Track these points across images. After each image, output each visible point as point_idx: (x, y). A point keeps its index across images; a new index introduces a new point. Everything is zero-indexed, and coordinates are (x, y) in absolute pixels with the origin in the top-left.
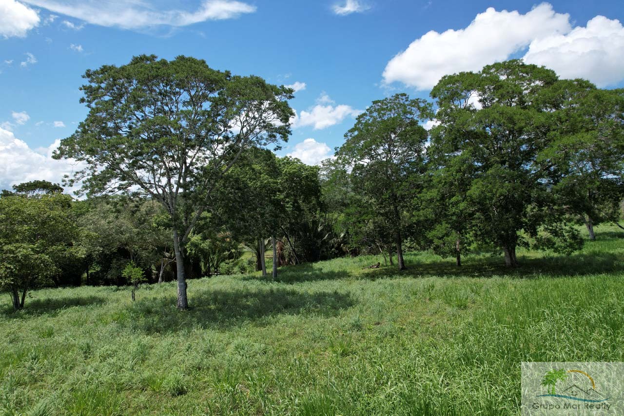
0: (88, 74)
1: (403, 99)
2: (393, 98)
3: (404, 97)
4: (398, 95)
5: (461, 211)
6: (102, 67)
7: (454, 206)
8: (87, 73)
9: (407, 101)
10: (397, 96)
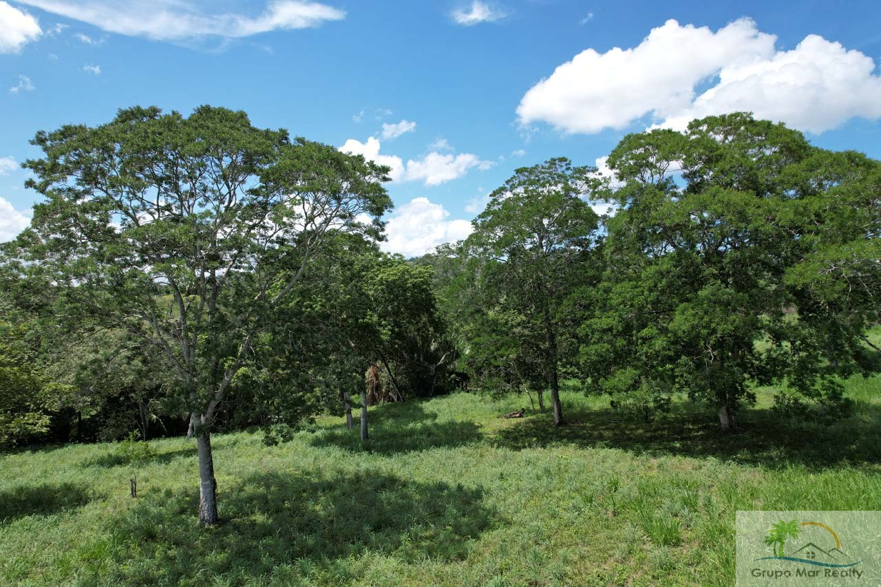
0: (40, 140)
1: (561, 166)
2: (547, 165)
3: (564, 164)
4: (555, 160)
5: (656, 352)
6: (62, 129)
7: (645, 344)
8: (37, 137)
9: (568, 169)
10: (553, 162)
